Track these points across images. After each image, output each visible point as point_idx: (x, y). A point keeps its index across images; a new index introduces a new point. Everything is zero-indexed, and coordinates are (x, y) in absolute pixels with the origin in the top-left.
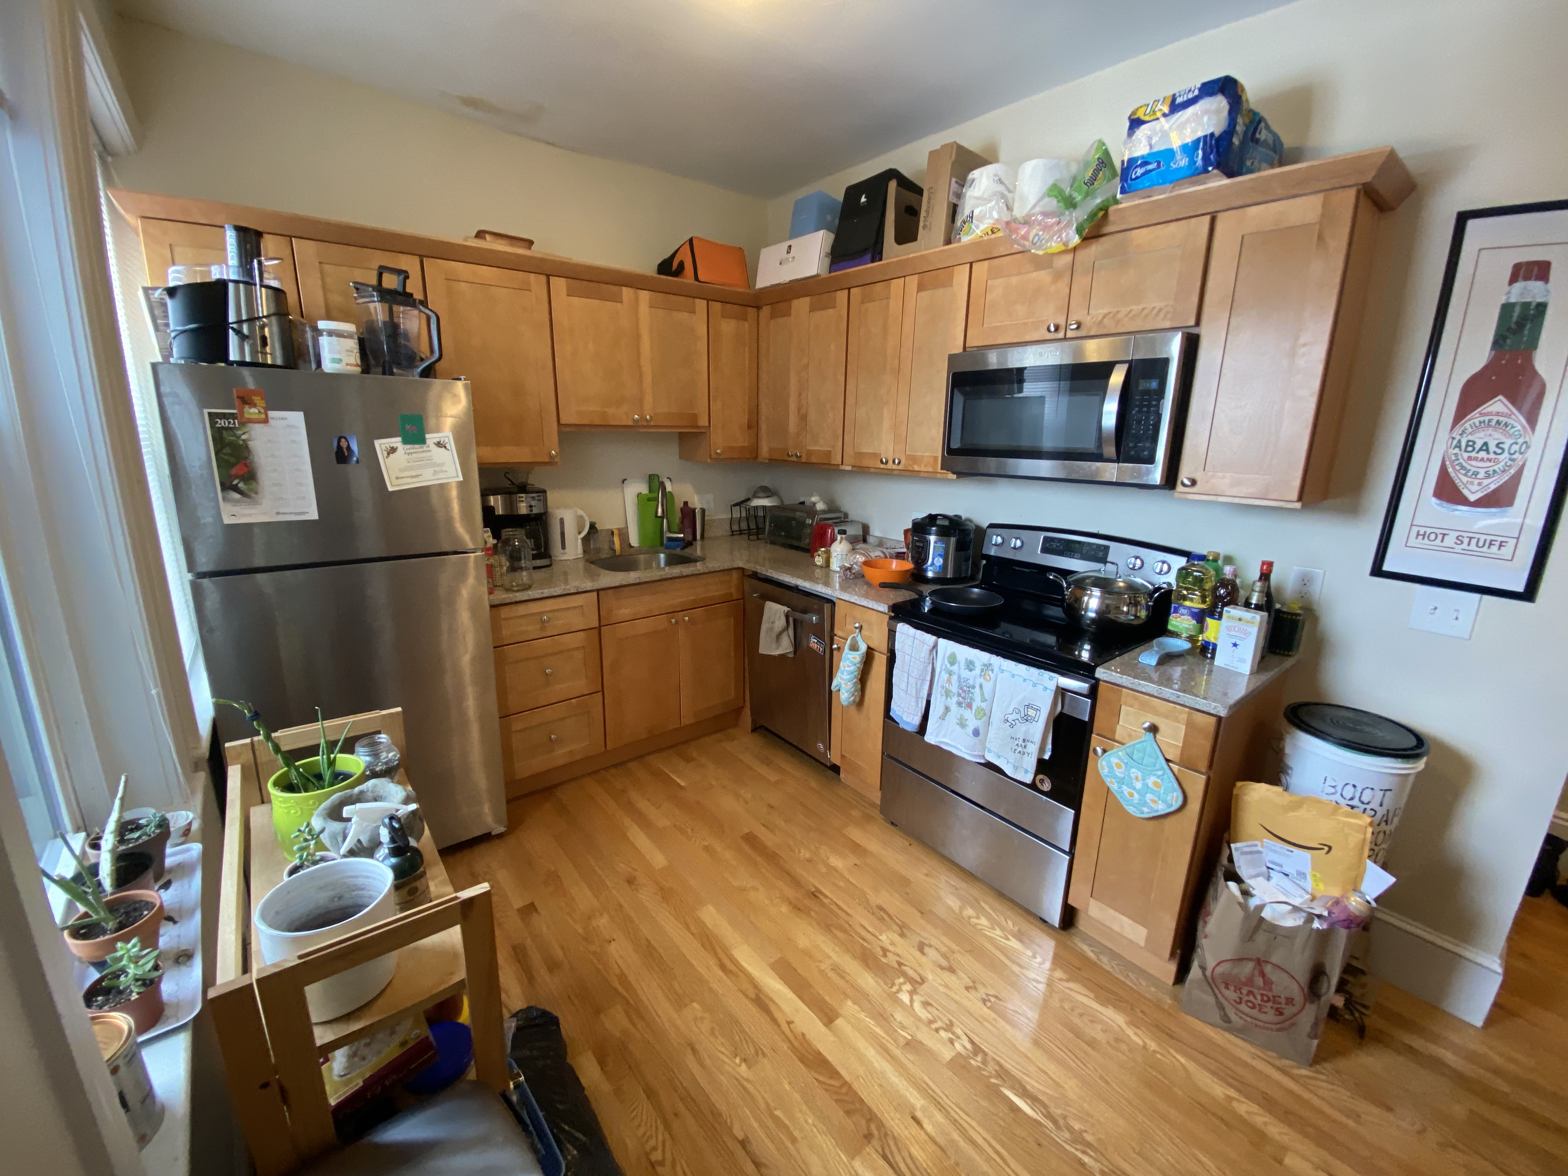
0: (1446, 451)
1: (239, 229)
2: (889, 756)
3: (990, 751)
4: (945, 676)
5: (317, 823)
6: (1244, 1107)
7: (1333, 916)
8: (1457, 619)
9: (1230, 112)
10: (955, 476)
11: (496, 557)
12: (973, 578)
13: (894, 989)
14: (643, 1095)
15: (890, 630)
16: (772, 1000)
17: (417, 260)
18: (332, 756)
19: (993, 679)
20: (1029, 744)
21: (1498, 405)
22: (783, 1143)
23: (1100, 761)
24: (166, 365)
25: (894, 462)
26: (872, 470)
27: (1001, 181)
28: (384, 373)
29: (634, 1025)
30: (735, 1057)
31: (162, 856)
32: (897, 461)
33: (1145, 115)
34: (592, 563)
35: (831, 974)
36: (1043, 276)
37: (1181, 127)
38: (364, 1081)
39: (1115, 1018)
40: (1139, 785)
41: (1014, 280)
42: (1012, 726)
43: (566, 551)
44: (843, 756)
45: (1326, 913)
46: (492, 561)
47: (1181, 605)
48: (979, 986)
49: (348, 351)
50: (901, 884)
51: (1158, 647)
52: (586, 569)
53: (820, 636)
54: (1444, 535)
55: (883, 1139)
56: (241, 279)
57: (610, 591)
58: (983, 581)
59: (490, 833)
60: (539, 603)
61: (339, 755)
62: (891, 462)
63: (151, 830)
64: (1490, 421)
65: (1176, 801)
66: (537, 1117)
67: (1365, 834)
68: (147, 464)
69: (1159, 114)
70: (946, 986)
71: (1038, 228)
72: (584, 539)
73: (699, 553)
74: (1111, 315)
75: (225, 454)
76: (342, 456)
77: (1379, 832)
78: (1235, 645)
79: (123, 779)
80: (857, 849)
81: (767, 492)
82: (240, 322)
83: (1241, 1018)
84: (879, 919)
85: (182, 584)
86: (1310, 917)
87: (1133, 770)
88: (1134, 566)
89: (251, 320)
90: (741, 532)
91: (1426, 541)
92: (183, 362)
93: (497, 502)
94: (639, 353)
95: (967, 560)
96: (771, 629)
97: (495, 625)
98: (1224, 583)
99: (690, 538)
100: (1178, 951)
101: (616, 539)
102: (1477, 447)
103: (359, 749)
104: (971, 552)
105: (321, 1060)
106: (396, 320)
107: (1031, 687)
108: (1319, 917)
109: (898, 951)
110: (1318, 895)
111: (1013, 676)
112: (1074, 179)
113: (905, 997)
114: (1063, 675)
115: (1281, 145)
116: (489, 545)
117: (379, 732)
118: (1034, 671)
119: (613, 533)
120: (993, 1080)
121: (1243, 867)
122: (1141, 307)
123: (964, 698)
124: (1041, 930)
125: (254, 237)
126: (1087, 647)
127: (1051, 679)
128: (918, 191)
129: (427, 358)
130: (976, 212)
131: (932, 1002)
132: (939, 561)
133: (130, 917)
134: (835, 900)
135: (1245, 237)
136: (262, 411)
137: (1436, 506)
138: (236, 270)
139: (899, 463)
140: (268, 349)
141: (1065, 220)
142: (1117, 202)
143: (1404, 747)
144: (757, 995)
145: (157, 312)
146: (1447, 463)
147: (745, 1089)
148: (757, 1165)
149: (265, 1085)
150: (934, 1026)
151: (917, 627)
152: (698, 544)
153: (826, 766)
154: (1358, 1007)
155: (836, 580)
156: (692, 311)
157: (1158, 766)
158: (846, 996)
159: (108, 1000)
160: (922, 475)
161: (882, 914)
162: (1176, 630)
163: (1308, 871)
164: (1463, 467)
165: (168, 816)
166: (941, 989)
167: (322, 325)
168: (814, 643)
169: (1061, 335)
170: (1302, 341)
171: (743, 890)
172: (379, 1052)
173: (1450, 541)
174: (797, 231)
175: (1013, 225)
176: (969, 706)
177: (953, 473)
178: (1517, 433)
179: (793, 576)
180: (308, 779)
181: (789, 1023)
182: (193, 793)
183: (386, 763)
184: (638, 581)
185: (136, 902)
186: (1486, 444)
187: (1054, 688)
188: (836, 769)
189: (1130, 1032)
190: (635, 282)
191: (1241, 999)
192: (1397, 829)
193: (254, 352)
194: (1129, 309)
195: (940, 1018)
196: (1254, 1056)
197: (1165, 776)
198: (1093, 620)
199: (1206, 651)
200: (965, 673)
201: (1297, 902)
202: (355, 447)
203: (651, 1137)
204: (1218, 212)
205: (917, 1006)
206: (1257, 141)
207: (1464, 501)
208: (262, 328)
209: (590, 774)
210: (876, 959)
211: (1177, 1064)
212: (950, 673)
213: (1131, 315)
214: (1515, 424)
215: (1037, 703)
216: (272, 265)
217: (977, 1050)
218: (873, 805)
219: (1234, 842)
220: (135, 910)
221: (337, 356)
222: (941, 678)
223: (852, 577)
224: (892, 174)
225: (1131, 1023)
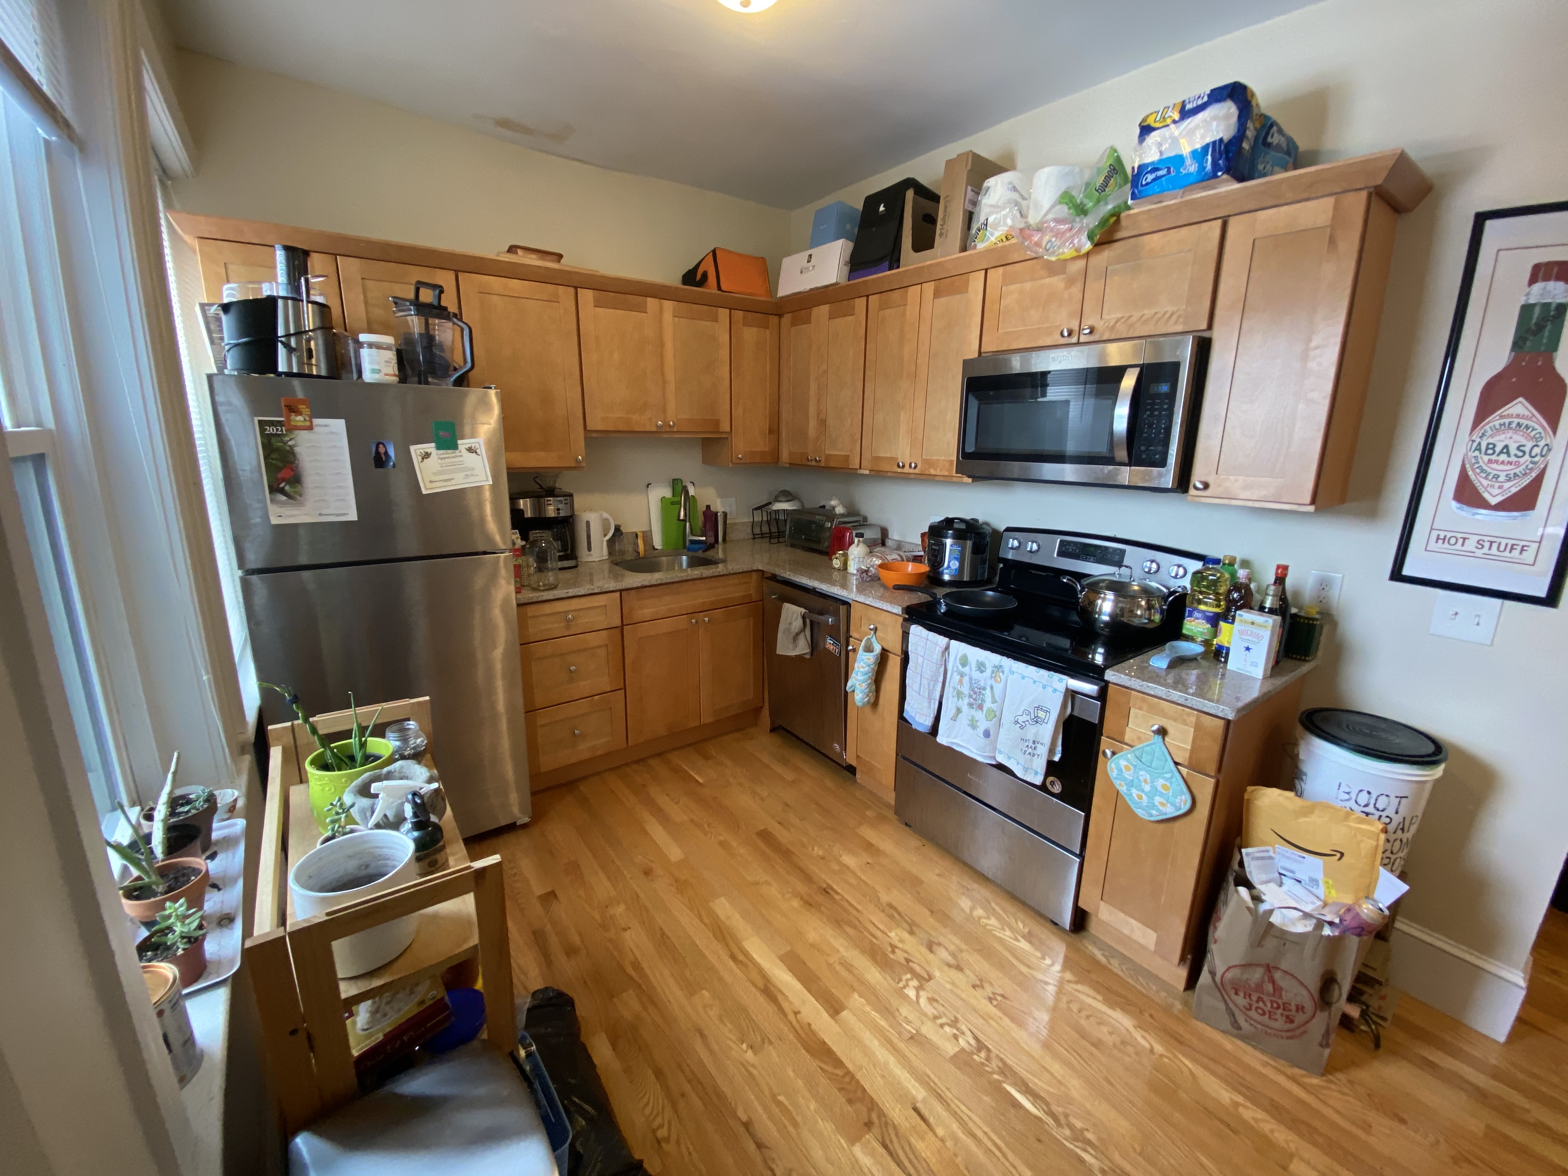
0: (1466, 455)
1: (287, 248)
2: (905, 758)
3: (1000, 752)
4: (957, 677)
5: (348, 799)
6: (1250, 1113)
7: (1345, 923)
8: (1478, 624)
9: (1240, 117)
10: (970, 480)
11: (524, 558)
12: (989, 581)
13: (901, 985)
14: (653, 1078)
15: (903, 632)
16: (781, 992)
17: (451, 276)
18: (363, 739)
19: (1003, 682)
20: (1039, 746)
21: (1520, 408)
22: (785, 1127)
23: (1109, 763)
24: (221, 377)
25: (910, 466)
26: (889, 474)
27: (1015, 189)
28: (420, 383)
29: (646, 1009)
30: (742, 1044)
31: (210, 830)
32: (913, 465)
33: (1155, 121)
34: (617, 564)
35: (838, 967)
36: (1057, 282)
37: (1190, 133)
38: (385, 1035)
39: (1123, 1021)
40: (1147, 788)
41: (1028, 286)
42: (1022, 728)
43: (592, 552)
44: (858, 757)
45: (1337, 921)
46: (520, 561)
47: (1196, 609)
48: (986, 985)
49: (386, 362)
50: (912, 883)
51: (1169, 650)
52: (610, 571)
53: (836, 638)
54: (1464, 539)
55: (884, 1129)
56: (290, 295)
57: (633, 591)
58: (1000, 584)
59: (515, 823)
60: (566, 602)
61: (369, 739)
62: (907, 466)
63: (200, 804)
64: (1510, 423)
65: (1185, 804)
66: (549, 1087)
67: (1378, 840)
68: (202, 469)
69: (1169, 121)
70: (953, 984)
71: (1051, 234)
72: (609, 541)
73: (721, 555)
74: (1123, 320)
75: (273, 459)
76: (380, 461)
77: (1395, 840)
78: (1248, 649)
79: (176, 755)
80: (869, 847)
81: (788, 496)
82: (288, 336)
83: (1251, 1025)
84: (889, 916)
85: (233, 580)
86: (1320, 924)
87: (1142, 773)
88: (1150, 570)
89: (299, 333)
90: (762, 535)
91: (1446, 545)
92: (236, 373)
93: (524, 504)
94: (662, 362)
95: (983, 562)
96: (788, 630)
97: (522, 622)
98: (1237, 586)
99: (712, 540)
100: (1189, 957)
101: (640, 542)
102: (1498, 449)
103: (389, 734)
104: (987, 555)
105: (347, 1015)
106: (431, 332)
107: (1041, 689)
108: (1331, 924)
109: (906, 948)
110: (1330, 901)
111: (1023, 678)
112: (1087, 185)
113: (911, 993)
114: (1072, 677)
115: (1296, 147)
116: (517, 547)
117: (409, 719)
118: (1044, 673)
119: (637, 535)
120: (996, 1076)
121: (1253, 871)
122: (1153, 311)
123: (975, 700)
124: (1053, 933)
125: (301, 255)
126: (1101, 650)
127: (1060, 681)
128: (935, 198)
129: (461, 368)
130: (991, 220)
131: (938, 999)
132: (955, 565)
133: (178, 882)
134: (846, 896)
135: (1256, 242)
136: (308, 419)
137: (1456, 511)
138: (285, 286)
139: (916, 467)
140: (314, 361)
141: (1077, 226)
142: (1129, 208)
143: (1423, 753)
144: (765, 985)
145: (212, 326)
146: (1468, 466)
147: (750, 1074)
148: (760, 1146)
149: (294, 1032)
150: (939, 1021)
151: (930, 628)
152: (720, 547)
153: (842, 766)
154: (1375, 1018)
155: (854, 581)
156: (715, 320)
157: (1166, 769)
158: (853, 989)
159: (156, 955)
160: (937, 478)
161: (892, 912)
162: (1190, 634)
163: (1320, 876)
164: (1483, 471)
165: (216, 793)
166: (948, 986)
167: (363, 337)
168: (830, 644)
169: (1074, 340)
170: (1313, 344)
171: (756, 883)
172: (399, 1010)
173: (1471, 545)
174: (817, 240)
175: (1027, 232)
176: (980, 707)
177: (969, 477)
178: (1537, 436)
179: (810, 578)
180: (342, 760)
181: (796, 1013)
182: (239, 772)
183: (414, 748)
184: (659, 582)
185: (185, 868)
186: (1506, 447)
187: (1063, 690)
188: (852, 770)
189: (1138, 1035)
190: (660, 292)
191: (1251, 1005)
192: (1415, 836)
193: (300, 364)
194: (1141, 314)
195: (944, 1013)
196: (1266, 1064)
197: (1174, 780)
198: (1107, 624)
199: (1219, 654)
200: (976, 675)
201: (1308, 909)
202: (392, 452)
203: (657, 1115)
204: (1229, 216)
205: (923, 1001)
206: (1268, 145)
207: (1485, 505)
208: (308, 341)
209: (611, 769)
210: (885, 955)
211: (1184, 1069)
212: (962, 675)
213: (1144, 318)
214: (1537, 426)
215: (1047, 705)
216: (319, 282)
217: (981, 1046)
218: (888, 805)
219: (1246, 847)
220: (184, 875)
221: (377, 367)
222: (953, 679)
223: (869, 579)
224: (910, 183)
225: (1138, 1027)
